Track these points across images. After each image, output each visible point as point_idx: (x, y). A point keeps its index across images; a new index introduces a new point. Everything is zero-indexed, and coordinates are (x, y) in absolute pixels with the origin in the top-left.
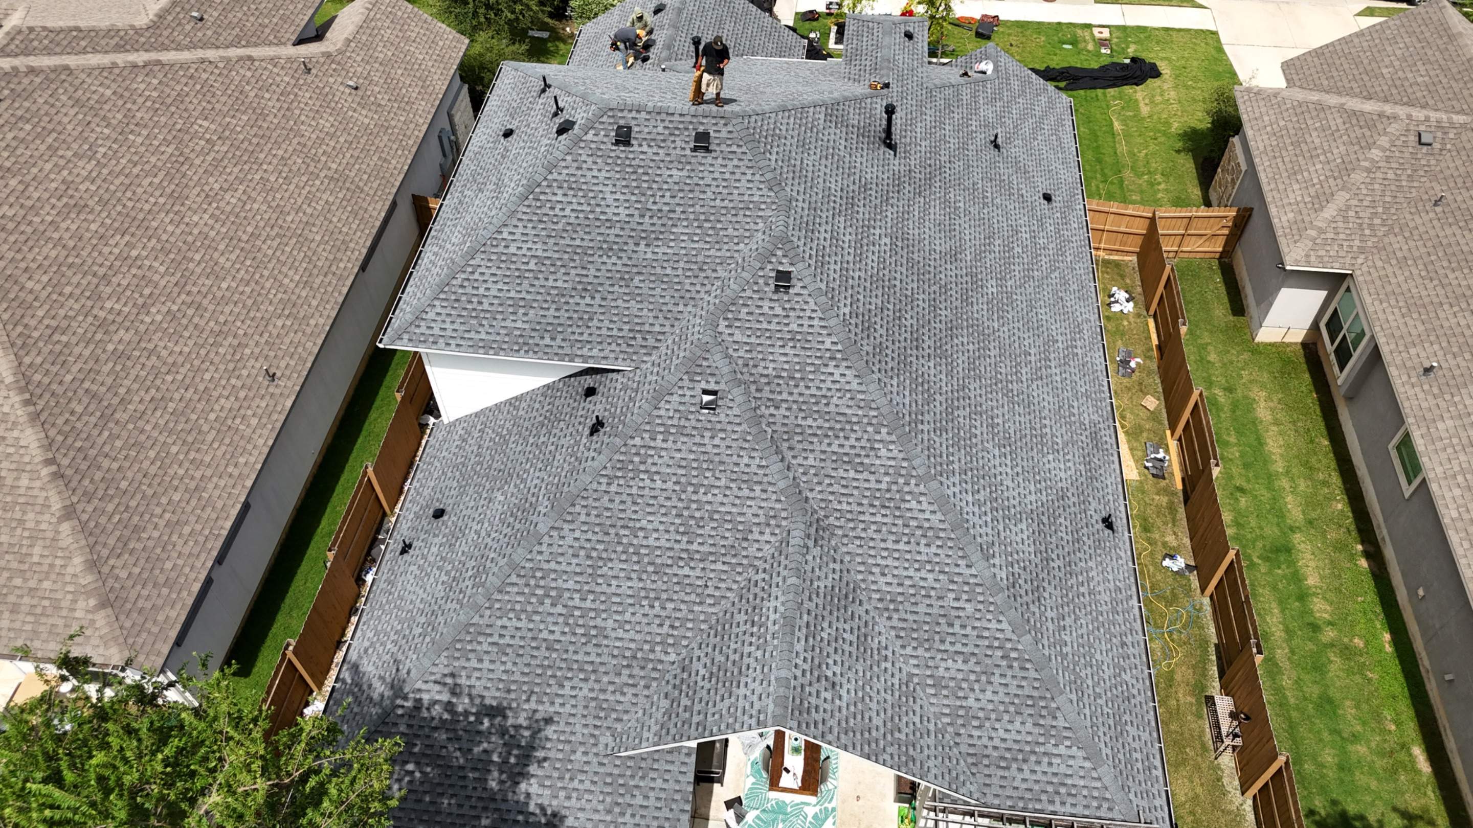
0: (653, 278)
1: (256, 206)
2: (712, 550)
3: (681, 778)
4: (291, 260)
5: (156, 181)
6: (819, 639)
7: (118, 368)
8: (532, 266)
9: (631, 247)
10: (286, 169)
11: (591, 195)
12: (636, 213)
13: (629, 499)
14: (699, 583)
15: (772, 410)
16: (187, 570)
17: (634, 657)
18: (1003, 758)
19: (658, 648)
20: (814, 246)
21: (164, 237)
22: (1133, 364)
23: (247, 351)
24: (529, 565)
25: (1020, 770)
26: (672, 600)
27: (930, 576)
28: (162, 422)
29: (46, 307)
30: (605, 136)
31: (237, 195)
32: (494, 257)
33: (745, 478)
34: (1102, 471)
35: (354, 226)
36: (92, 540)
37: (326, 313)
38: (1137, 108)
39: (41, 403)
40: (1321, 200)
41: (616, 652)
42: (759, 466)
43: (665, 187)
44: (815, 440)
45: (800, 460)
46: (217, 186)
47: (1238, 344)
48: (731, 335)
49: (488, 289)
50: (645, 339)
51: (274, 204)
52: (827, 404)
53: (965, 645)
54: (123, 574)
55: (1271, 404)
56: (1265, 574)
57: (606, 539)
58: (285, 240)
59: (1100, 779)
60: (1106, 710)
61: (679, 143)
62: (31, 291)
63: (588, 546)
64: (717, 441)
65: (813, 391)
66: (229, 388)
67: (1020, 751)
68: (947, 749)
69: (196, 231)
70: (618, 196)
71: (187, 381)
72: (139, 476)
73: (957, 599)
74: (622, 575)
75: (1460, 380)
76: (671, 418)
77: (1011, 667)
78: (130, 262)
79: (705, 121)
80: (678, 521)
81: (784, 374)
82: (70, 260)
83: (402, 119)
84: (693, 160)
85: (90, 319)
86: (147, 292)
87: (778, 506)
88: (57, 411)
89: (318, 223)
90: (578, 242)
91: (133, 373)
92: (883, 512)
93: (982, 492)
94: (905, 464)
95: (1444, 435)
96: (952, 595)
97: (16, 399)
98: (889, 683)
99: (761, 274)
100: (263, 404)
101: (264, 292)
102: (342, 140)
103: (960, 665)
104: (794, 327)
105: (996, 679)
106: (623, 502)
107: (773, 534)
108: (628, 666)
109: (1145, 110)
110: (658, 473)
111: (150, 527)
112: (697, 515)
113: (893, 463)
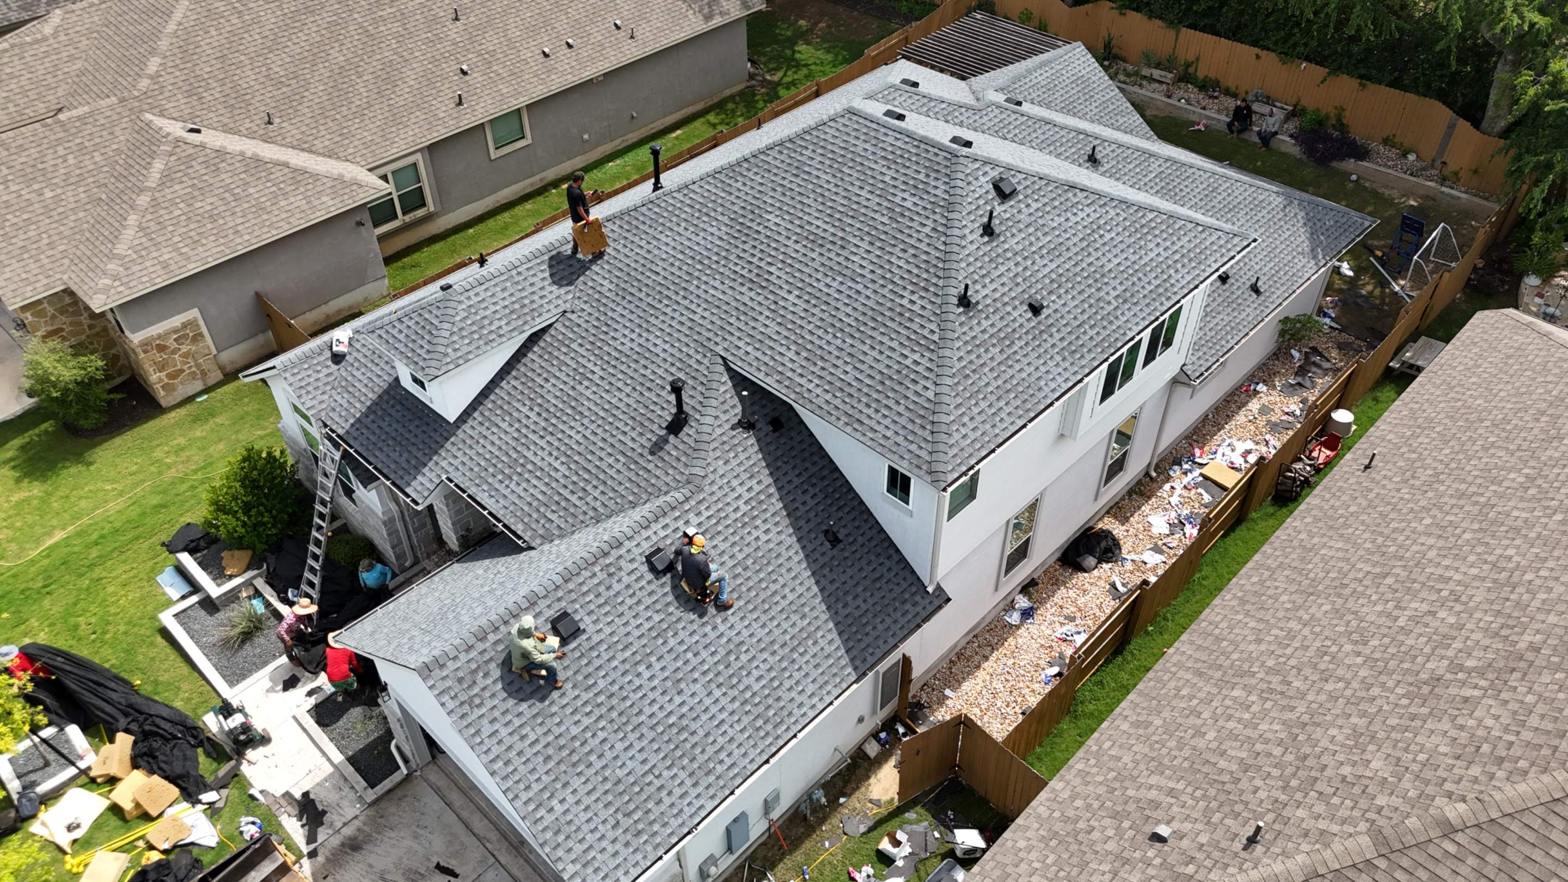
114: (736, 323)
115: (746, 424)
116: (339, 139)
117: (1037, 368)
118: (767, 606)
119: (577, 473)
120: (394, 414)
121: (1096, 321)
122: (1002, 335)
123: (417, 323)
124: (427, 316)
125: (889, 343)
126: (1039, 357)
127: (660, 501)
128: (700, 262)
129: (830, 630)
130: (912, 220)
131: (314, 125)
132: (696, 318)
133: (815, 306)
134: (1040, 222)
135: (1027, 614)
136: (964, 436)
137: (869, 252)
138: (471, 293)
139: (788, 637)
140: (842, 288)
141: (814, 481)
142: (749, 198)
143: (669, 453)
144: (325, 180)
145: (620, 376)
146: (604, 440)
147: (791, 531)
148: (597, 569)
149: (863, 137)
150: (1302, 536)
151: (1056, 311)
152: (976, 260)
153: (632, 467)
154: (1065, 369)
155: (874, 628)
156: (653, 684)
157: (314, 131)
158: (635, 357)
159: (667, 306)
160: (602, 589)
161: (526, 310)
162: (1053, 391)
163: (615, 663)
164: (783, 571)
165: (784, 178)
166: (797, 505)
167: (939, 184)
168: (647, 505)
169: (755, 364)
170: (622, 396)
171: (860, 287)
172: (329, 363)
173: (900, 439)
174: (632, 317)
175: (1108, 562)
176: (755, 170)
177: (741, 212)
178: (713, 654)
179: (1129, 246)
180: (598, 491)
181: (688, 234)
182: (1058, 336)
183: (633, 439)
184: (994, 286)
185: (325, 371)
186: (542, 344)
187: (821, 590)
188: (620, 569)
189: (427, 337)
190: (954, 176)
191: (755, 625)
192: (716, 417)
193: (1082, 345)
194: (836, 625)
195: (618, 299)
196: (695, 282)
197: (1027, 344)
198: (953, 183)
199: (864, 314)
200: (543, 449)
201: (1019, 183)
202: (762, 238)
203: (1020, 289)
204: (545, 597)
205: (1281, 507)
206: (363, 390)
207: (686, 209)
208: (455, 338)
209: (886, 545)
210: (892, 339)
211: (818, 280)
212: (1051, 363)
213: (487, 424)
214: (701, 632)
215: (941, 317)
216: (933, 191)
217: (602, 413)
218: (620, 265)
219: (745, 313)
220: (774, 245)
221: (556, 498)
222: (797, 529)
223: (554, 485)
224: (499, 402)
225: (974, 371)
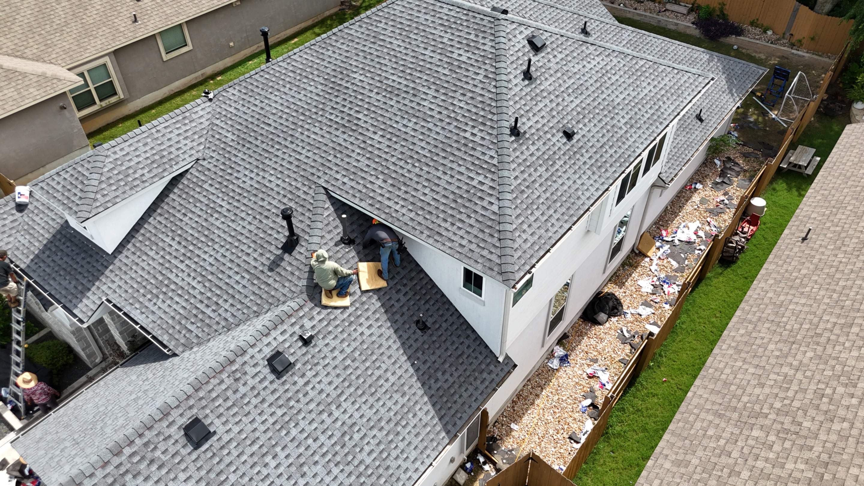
114: (334, 160)
115: (347, 241)
116: (44, 48)
117: (575, 182)
118: (373, 390)
119: (210, 290)
120: (65, 250)
121: (613, 142)
122: (546, 157)
123: (72, 175)
124: (80, 169)
125: (458, 169)
126: (575, 173)
127: (278, 311)
128: (303, 114)
129: (425, 403)
130: (467, 70)
131: (24, 39)
132: (302, 158)
133: (396, 142)
134: (565, 68)
135: (564, 360)
136: (525, 241)
137: (436, 97)
138: (117, 149)
139: (392, 413)
140: (417, 127)
141: (405, 281)
142: (338, 63)
143: (285, 269)
144: (32, 77)
145: (243, 208)
146: (232, 261)
147: (389, 324)
148: (224, 376)
149: (423, 11)
150: (770, 295)
151: (583, 136)
152: (521, 99)
153: (255, 282)
154: (595, 181)
155: (461, 396)
156: (279, 472)
157: (25, 43)
158: (254, 192)
159: (278, 150)
160: (229, 393)
161: (165, 160)
162: (588, 199)
163: (244, 458)
164: (385, 358)
165: (365, 46)
166: (392, 302)
167: (487, 41)
168: (269, 314)
169: (351, 192)
170: (245, 224)
171: (430, 126)
172: (14, 211)
173: (473, 247)
174: (251, 160)
175: (615, 316)
176: (342, 41)
177: (333, 73)
178: (330, 437)
179: (629, 85)
180: (228, 304)
181: (292, 93)
182: (587, 156)
183: (255, 259)
184: (536, 118)
185: (11, 218)
186: (181, 186)
187: (417, 370)
188: (245, 373)
189: (80, 186)
190: (497, 34)
191: (364, 407)
192: (322, 237)
193: (605, 162)
194: (431, 397)
195: (239, 147)
196: (300, 130)
197: (565, 163)
198: (497, 40)
199: (436, 146)
200: (183, 271)
201: (546, 39)
202: (350, 92)
203: (556, 120)
204: (177, 407)
205: (726, 268)
206: (41, 231)
207: (290, 74)
208: (104, 186)
209: (464, 327)
210: (460, 165)
211: (397, 122)
212: (585, 177)
213: (138, 253)
214: (319, 420)
215: (498, 144)
216: (482, 47)
217: (229, 239)
218: (240, 120)
219: (341, 152)
220: (360, 97)
221: (194, 312)
222: (394, 322)
223: (192, 301)
224: (148, 235)
225: (528, 187)
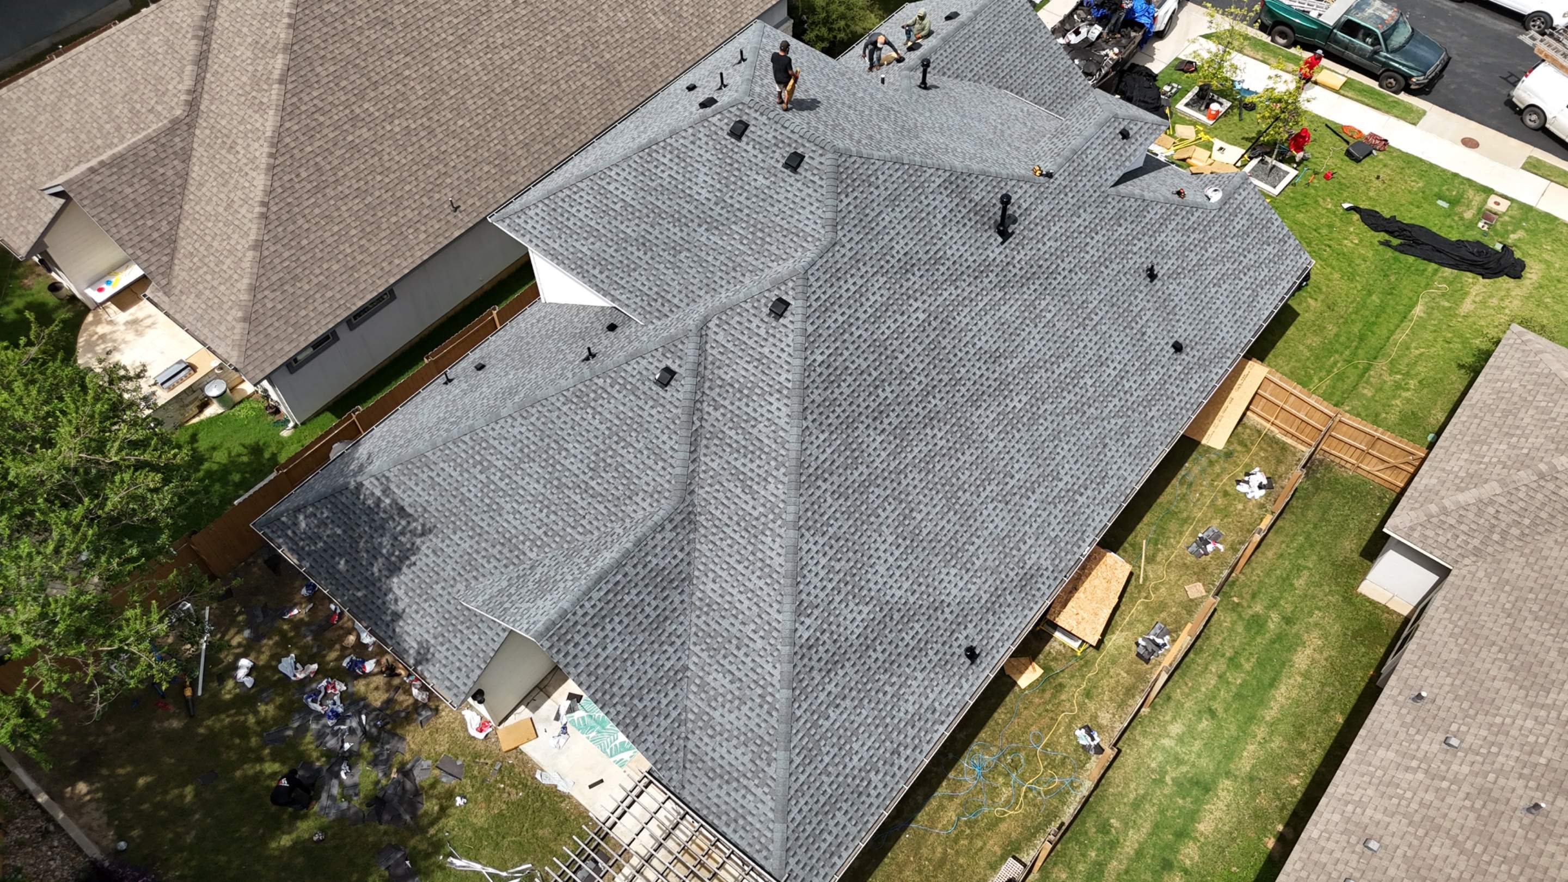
0: (696, 259)
1: (522, 68)
2: (604, 493)
3: (491, 643)
4: (523, 122)
5: (455, 21)
6: (619, 597)
7: (347, 155)
8: (617, 207)
9: (694, 225)
10: (565, 45)
11: (690, 169)
12: (714, 199)
13: (570, 423)
14: (581, 512)
15: (711, 409)
16: (313, 322)
17: (510, 541)
18: (713, 770)
19: (528, 543)
20: (830, 292)
21: (436, 68)
22: (1210, 548)
23: (449, 181)
24: (482, 434)
25: (720, 787)
26: (556, 514)
27: (747, 603)
28: (355, 208)
29: (322, 90)
30: (723, 124)
31: (512, 54)
32: (596, 188)
33: (657, 451)
34: (1008, 611)
35: (594, 113)
36: (262, 271)
37: (528, 175)
38: (1458, 302)
39: (281, 160)
40: (1474, 479)
41: (500, 530)
42: (672, 448)
43: (747, 187)
44: (728, 450)
45: (707, 460)
46: (500, 41)
47: (1338, 584)
48: (716, 333)
49: (579, 211)
50: (663, 305)
51: (537, 71)
52: (753, 427)
53: (739, 669)
54: (270, 305)
55: (1317, 656)
56: (1165, 796)
57: (540, 444)
58: (530, 103)
59: (772, 831)
60: (825, 787)
61: (777, 155)
62: (317, 75)
63: (525, 442)
64: (654, 412)
65: (749, 410)
66: (418, 203)
67: (729, 773)
68: (675, 737)
69: (462, 72)
70: (707, 179)
71: (391, 185)
72: (319, 241)
73: (755, 632)
74: (535, 476)
75: (1437, 722)
76: (633, 376)
77: (761, 706)
78: (400, 78)
79: (807, 145)
80: (593, 458)
81: (737, 386)
82: (357, 61)
83: (694, 34)
84: (780, 175)
85: (347, 111)
86: (400, 106)
87: (667, 486)
88: (288, 169)
89: (565, 99)
90: (659, 204)
91: (356, 164)
92: (743, 533)
93: (843, 562)
94: (781, 505)
95: (1376, 762)
96: (753, 626)
97: (266, 150)
98: (660, 663)
99: (767, 294)
100: (437, 227)
101: (488, 139)
102: (628, 36)
103: (726, 682)
104: (766, 351)
105: (745, 709)
106: (565, 423)
107: (651, 505)
108: (503, 544)
109: (1467, 306)
110: (600, 413)
111: (306, 280)
112: (609, 461)
113: (773, 499)
